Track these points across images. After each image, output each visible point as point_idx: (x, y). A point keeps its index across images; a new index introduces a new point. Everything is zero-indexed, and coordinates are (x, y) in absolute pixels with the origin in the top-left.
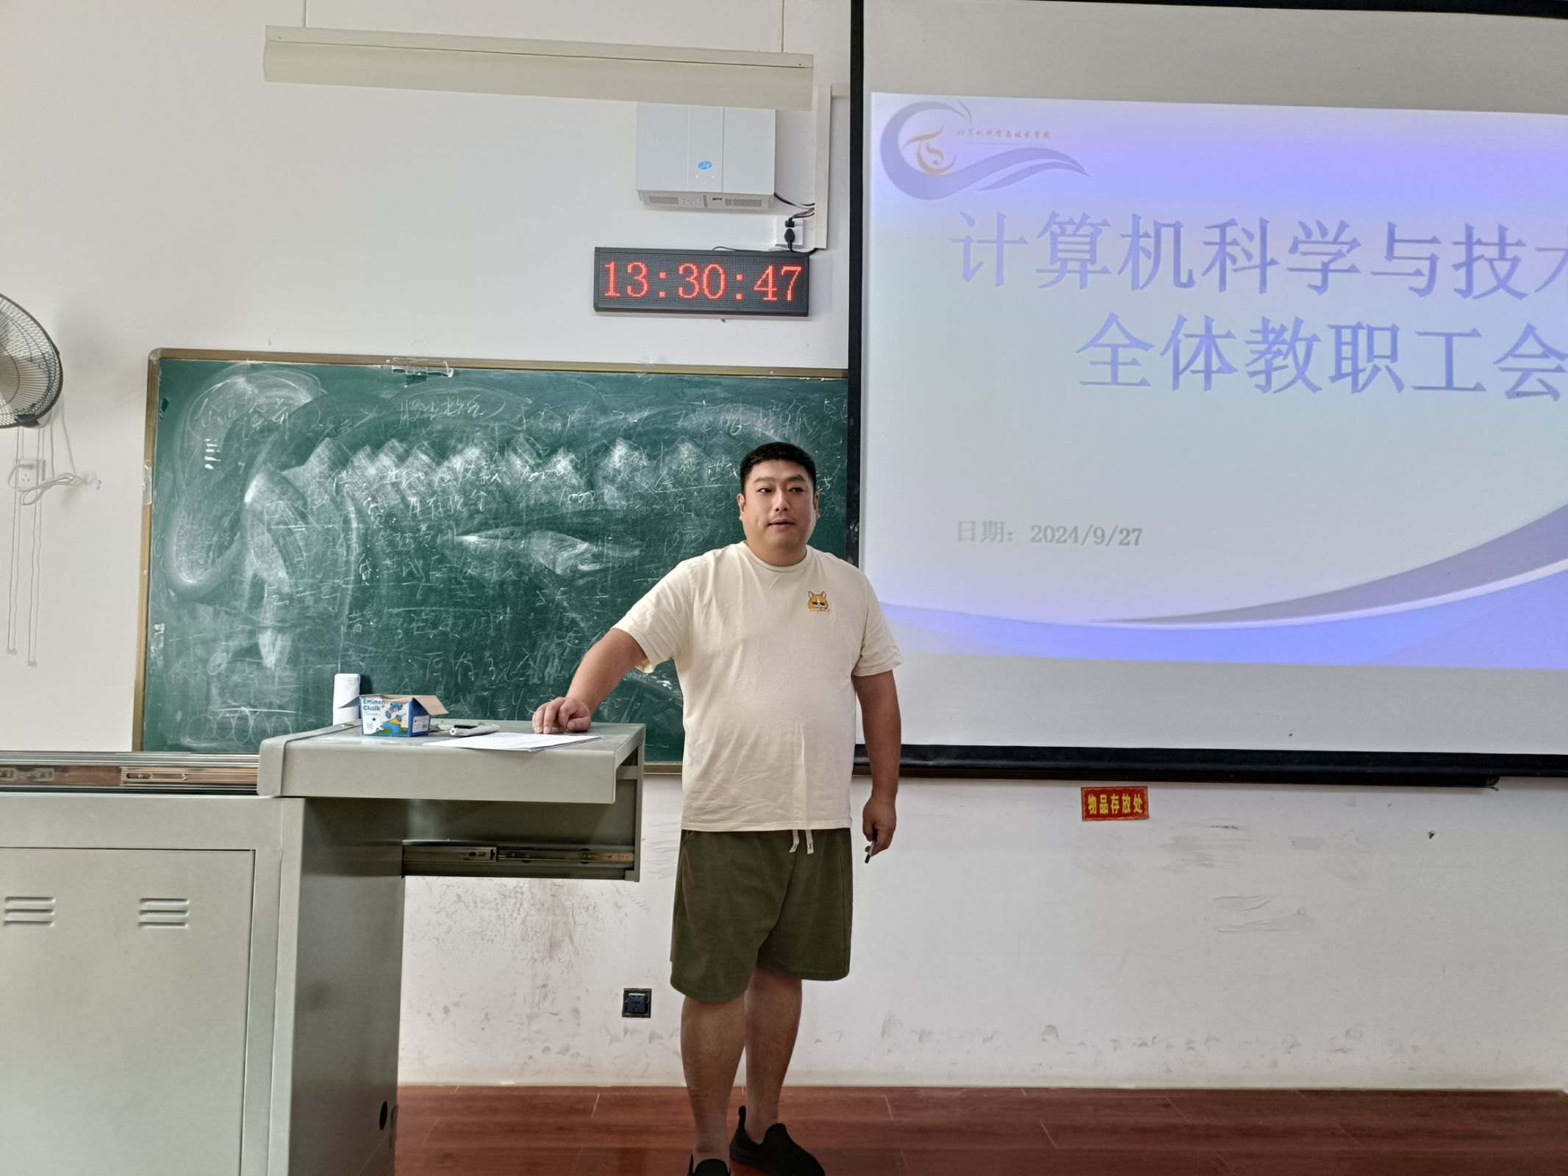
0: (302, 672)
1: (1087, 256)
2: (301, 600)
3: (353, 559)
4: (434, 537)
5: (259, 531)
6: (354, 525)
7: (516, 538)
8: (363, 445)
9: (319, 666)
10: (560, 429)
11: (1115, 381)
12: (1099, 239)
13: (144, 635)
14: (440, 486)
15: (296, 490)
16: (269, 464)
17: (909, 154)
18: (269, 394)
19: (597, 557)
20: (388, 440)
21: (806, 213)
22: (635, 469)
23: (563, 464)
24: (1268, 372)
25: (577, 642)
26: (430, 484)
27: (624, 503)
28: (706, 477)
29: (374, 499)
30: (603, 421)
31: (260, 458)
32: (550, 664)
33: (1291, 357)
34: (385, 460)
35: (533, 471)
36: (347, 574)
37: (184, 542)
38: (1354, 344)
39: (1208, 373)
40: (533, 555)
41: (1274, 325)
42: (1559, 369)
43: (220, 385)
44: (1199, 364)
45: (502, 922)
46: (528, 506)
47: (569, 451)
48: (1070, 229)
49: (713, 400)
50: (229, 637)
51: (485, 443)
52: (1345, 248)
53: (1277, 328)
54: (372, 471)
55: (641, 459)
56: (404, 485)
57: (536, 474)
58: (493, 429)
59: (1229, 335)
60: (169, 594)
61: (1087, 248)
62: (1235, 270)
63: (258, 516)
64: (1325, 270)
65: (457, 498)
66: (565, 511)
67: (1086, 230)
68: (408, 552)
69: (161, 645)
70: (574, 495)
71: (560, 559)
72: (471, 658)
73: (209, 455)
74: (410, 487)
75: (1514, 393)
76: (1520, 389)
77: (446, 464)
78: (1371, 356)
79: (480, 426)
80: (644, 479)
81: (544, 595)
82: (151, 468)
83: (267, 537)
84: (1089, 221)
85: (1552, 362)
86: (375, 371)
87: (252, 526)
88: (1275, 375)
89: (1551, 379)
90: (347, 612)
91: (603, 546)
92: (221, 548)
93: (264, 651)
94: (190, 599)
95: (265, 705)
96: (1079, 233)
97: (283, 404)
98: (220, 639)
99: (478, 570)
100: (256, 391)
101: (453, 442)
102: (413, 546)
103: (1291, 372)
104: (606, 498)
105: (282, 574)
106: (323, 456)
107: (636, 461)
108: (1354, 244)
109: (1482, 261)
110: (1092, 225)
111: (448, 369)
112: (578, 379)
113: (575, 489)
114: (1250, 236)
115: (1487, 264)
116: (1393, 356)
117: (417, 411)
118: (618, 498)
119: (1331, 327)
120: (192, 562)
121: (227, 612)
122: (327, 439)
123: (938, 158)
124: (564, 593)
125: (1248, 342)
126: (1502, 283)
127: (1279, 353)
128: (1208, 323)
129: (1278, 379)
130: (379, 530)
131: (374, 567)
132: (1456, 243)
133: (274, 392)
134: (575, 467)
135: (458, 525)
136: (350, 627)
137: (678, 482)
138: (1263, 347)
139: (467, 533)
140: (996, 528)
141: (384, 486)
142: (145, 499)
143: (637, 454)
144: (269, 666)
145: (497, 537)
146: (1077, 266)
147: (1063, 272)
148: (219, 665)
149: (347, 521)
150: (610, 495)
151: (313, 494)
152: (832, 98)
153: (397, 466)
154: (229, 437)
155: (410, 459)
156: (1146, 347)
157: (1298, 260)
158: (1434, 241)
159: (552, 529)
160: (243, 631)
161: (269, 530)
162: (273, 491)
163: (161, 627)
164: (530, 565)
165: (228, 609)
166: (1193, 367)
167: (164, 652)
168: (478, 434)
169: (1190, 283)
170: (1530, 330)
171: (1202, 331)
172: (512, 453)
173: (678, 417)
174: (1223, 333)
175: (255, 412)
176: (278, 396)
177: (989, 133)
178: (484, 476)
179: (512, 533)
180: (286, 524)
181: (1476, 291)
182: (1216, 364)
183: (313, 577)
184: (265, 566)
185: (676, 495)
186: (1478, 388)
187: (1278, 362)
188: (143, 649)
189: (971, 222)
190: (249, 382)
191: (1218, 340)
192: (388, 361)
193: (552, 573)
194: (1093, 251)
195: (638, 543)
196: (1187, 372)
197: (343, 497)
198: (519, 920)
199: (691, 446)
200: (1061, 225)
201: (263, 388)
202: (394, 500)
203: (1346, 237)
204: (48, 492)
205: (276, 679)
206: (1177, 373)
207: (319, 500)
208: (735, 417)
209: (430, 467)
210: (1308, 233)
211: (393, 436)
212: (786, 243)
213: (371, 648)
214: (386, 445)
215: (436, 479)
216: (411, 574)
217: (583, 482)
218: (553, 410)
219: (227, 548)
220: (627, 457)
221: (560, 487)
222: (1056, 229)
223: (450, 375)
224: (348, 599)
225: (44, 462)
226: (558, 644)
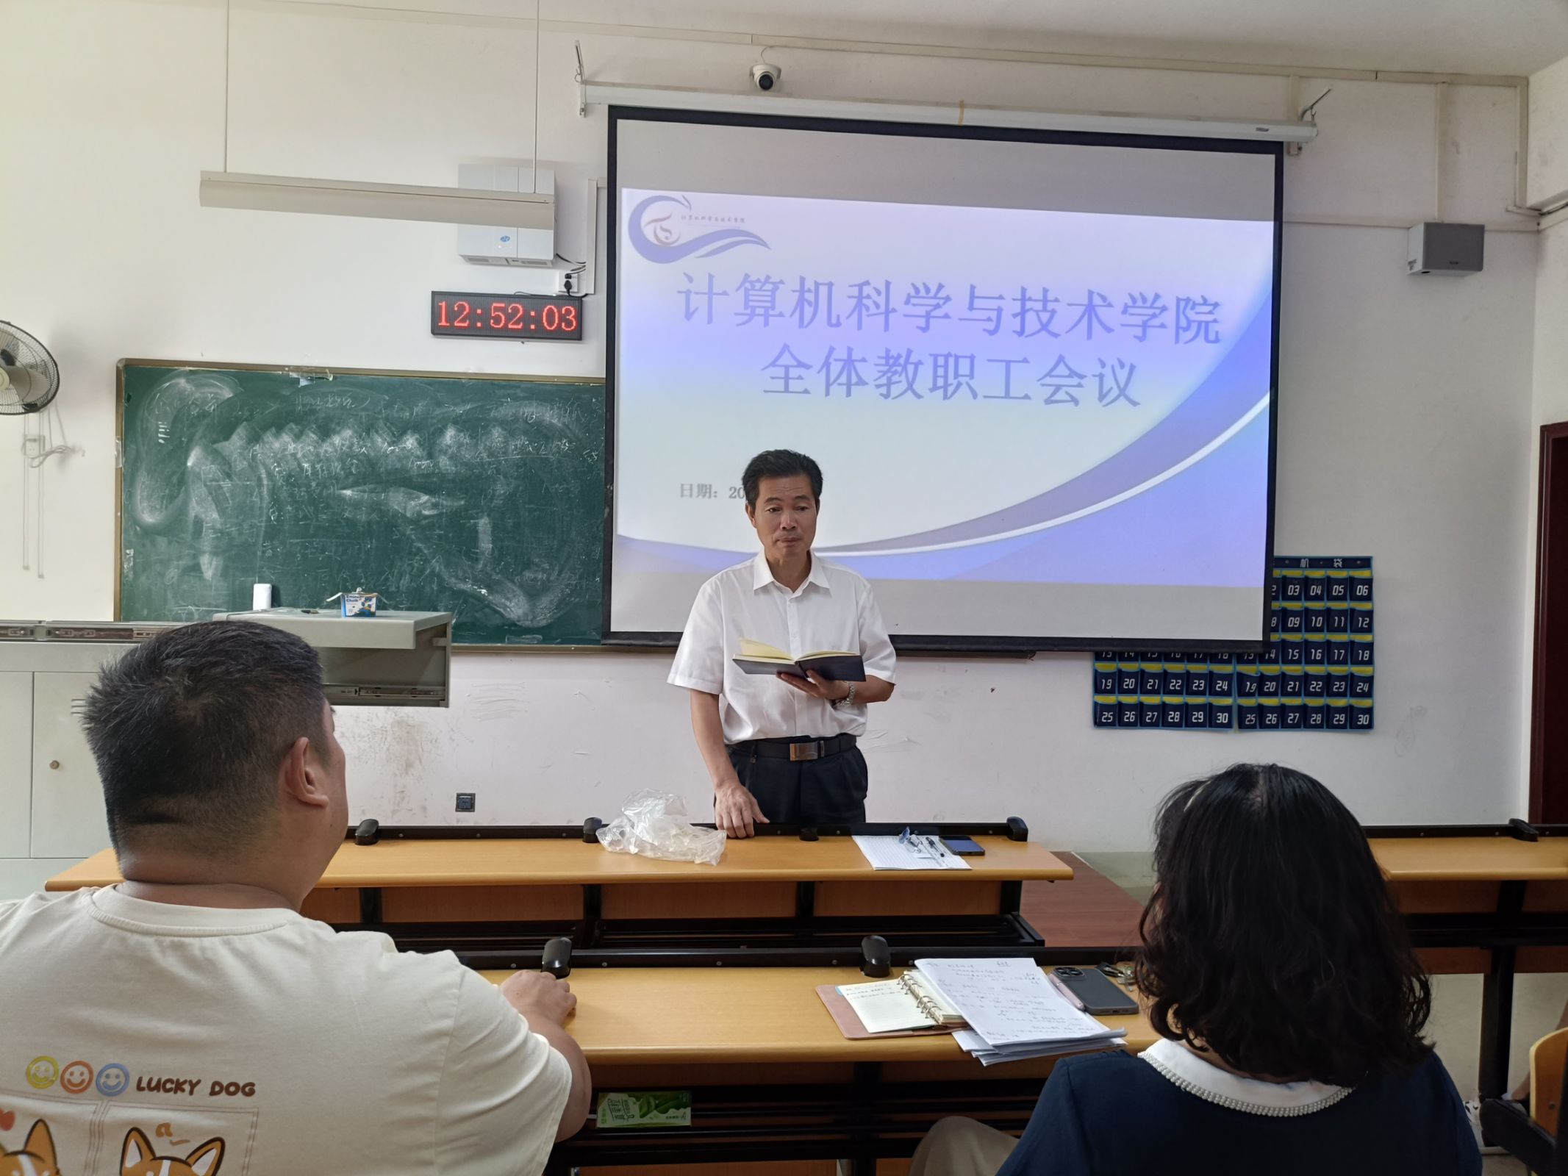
0: (231, 583)
1: (769, 304)
2: (229, 534)
3: (264, 505)
4: (322, 491)
5: (198, 486)
6: (265, 482)
7: (378, 492)
8: (270, 427)
9: (243, 579)
10: (408, 417)
11: (787, 390)
12: (778, 293)
13: (119, 557)
14: (325, 456)
15: (224, 458)
16: (204, 440)
17: (648, 232)
18: (203, 391)
19: (435, 506)
20: (288, 424)
21: (580, 268)
22: (460, 445)
23: (410, 442)
24: (889, 384)
25: (422, 563)
26: (318, 455)
27: (453, 468)
28: (510, 451)
29: (279, 465)
30: (438, 411)
31: (198, 436)
32: (403, 579)
33: (904, 375)
34: (286, 438)
35: (390, 445)
36: (261, 516)
37: (145, 493)
38: (946, 366)
39: (849, 385)
40: (390, 504)
41: (894, 353)
42: (1079, 385)
43: (167, 384)
44: (843, 379)
45: (373, 750)
46: (386, 470)
47: (415, 433)
48: (758, 286)
49: (515, 398)
50: (179, 558)
51: (356, 426)
52: (941, 302)
53: (895, 355)
54: (277, 445)
55: (465, 438)
56: (299, 455)
57: (392, 448)
58: (361, 417)
59: (864, 360)
60: (136, 529)
61: (769, 299)
62: (868, 316)
63: (198, 476)
64: (928, 316)
65: (336, 464)
66: (412, 474)
67: (769, 287)
68: (303, 501)
69: (132, 564)
70: (418, 463)
71: (409, 507)
72: (348, 573)
73: (161, 433)
74: (304, 456)
75: (1049, 401)
76: (1053, 398)
77: (329, 440)
78: (956, 375)
79: (352, 415)
80: (467, 452)
81: (398, 530)
82: (120, 443)
83: (204, 490)
84: (771, 280)
85: (1075, 381)
86: (279, 375)
87: (193, 482)
88: (893, 387)
89: (1074, 391)
90: (261, 542)
91: (439, 498)
92: (172, 498)
93: (204, 568)
94: (149, 533)
95: (205, 605)
96: (764, 288)
97: (212, 398)
98: (173, 560)
99: (353, 514)
100: (193, 389)
101: (333, 426)
102: (306, 497)
103: (904, 385)
104: (440, 465)
105: (215, 515)
106: (242, 435)
107: (462, 439)
108: (947, 299)
109: (1031, 311)
110: (773, 283)
111: (329, 375)
112: (421, 382)
113: (419, 458)
114: (879, 293)
115: (1035, 314)
116: (971, 376)
117: (308, 404)
118: (449, 465)
119: (931, 355)
120: (152, 507)
121: (177, 542)
122: (245, 422)
123: (667, 234)
124: (412, 529)
125: (876, 365)
126: (1044, 327)
127: (896, 372)
128: (850, 350)
129: (896, 390)
130: (282, 486)
131: (279, 510)
132: (1014, 300)
133: (206, 390)
134: (420, 443)
135: (337, 483)
136: (264, 552)
137: (491, 454)
138: (885, 368)
139: (344, 488)
140: (706, 490)
141: (284, 456)
142: (117, 463)
143: (462, 434)
144: (207, 578)
145: (365, 492)
146: (761, 311)
147: (752, 316)
148: (172, 578)
149: (260, 479)
150: (444, 462)
151: (236, 461)
152: (598, 188)
153: (294, 442)
154: (176, 420)
155: (304, 437)
156: (808, 367)
157: (910, 309)
158: (1001, 297)
159: (403, 486)
160: (188, 555)
161: (206, 485)
162: (207, 459)
163: (130, 552)
164: (389, 510)
165: (178, 540)
166: (839, 381)
167: (134, 569)
168: (351, 420)
169: (838, 324)
170: (1061, 359)
171: (845, 357)
172: (375, 434)
173: (490, 410)
174: (860, 358)
175: (193, 403)
176: (209, 392)
177: (703, 218)
178: (356, 449)
179: (375, 489)
180: (217, 481)
181: (1027, 333)
182: (854, 379)
183: (237, 517)
184: (202, 510)
185: (489, 463)
186: (1027, 397)
187: (895, 378)
188: (119, 567)
189: (690, 279)
190: (188, 382)
191: (856, 364)
192: (287, 369)
193: (404, 516)
194: (773, 301)
195: (465, 496)
196: (835, 384)
197: (257, 462)
198: (385, 748)
199: (500, 430)
200: (752, 283)
201: (199, 386)
202: (294, 465)
203: (942, 294)
204: (49, 458)
205: (213, 588)
206: (828, 385)
207: (240, 465)
208: (531, 410)
209: (318, 443)
210: (917, 290)
211: (293, 421)
212: (565, 290)
213: (278, 567)
214: (286, 427)
215: (322, 451)
216: (305, 517)
217: (425, 454)
218: (403, 404)
219: (176, 498)
220: (456, 436)
221: (407, 457)
222: (748, 285)
223: (331, 379)
224: (262, 533)
225: (44, 437)
226: (409, 565)
